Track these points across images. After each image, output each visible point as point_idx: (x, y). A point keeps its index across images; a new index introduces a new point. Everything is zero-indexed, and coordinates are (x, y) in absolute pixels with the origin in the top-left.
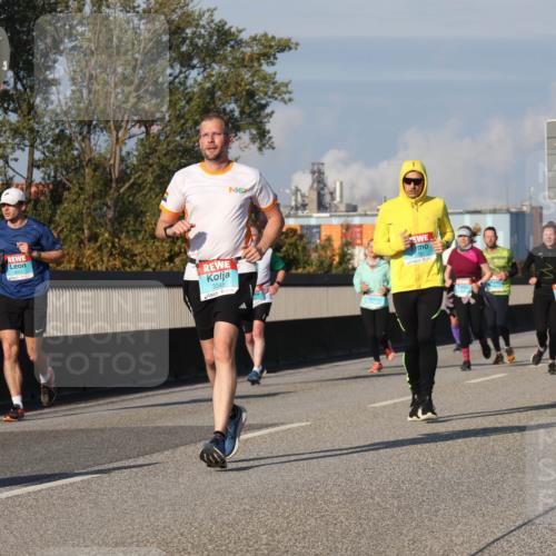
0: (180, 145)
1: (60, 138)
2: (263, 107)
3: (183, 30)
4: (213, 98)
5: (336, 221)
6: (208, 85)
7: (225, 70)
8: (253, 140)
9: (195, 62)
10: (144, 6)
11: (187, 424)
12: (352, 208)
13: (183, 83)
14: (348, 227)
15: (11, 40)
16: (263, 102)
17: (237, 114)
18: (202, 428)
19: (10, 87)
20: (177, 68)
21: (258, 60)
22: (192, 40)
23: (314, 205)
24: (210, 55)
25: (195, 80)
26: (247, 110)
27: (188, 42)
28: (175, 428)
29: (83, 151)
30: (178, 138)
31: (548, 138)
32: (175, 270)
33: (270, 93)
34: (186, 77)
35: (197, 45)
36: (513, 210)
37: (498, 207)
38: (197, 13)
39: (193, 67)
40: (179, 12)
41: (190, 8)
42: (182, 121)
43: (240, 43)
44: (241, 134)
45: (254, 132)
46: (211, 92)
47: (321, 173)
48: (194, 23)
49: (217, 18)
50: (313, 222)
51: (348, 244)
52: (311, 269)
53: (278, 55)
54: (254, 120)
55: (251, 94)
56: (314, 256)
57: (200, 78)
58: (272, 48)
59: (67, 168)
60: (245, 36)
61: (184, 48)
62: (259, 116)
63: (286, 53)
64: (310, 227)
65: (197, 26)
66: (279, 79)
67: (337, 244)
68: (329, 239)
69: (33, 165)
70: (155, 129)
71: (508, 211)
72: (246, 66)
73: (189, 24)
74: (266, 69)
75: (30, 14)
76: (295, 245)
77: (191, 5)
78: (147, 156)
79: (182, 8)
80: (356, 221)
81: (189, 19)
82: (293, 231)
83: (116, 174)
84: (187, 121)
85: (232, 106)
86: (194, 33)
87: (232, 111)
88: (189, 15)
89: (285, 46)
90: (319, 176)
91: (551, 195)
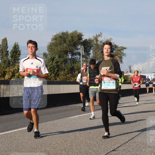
2: (121, 57)
5: (132, 74)
7: (116, 51)
15: (84, 47)
19: (84, 55)
23: (129, 72)
43: (118, 47)
47: (130, 67)
49: (115, 44)
50: (129, 74)
52: (129, 82)
53: (124, 49)
56: (129, 79)
58: (123, 48)
60: (119, 47)
66: (124, 53)
72: (119, 51)
74: (122, 51)
75: (87, 44)
76: (126, 78)
82: (126, 76)
89: (125, 48)
90: (130, 68)
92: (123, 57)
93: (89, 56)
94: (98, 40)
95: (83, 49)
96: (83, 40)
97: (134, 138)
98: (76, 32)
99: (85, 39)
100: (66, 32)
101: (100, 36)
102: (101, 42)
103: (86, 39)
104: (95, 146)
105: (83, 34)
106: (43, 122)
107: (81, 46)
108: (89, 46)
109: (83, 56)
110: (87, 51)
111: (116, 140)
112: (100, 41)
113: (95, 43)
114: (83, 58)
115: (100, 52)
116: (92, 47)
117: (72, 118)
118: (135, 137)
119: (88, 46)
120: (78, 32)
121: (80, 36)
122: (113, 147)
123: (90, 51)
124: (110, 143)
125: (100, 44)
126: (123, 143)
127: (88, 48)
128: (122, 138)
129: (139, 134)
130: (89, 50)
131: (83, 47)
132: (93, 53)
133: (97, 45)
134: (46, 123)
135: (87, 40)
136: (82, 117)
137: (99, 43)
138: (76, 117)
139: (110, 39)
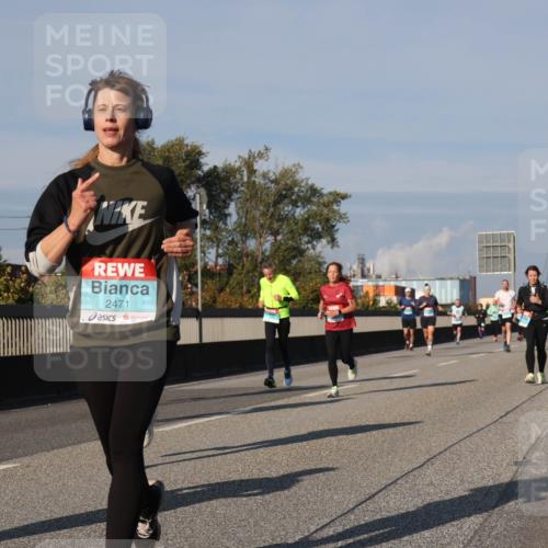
0: (292, 246)
1: (231, 242)
2: (333, 226)
3: (293, 189)
4: (309, 222)
5: (371, 284)
6: (306, 216)
7: (314, 208)
8: (328, 242)
9: (299, 204)
10: (274, 177)
12: (379, 277)
13: (293, 215)
14: (377, 287)
15: (208, 194)
16: (334, 224)
17: (320, 230)
19: (207, 217)
20: (290, 207)
21: (332, 203)
22: (297, 193)
23: (360, 275)
24: (307, 201)
25: (300, 214)
26: (326, 228)
27: (295, 194)
29: (243, 249)
30: (291, 242)
31: (479, 242)
33: (337, 219)
34: (295, 212)
35: (300, 196)
36: (461, 278)
37: (453, 277)
38: (300, 180)
39: (298, 207)
40: (291, 179)
41: (297, 178)
42: (293, 234)
43: (322, 195)
44: (322, 240)
45: (329, 239)
46: (307, 219)
47: (363, 259)
49: (310, 182)
50: (359, 284)
51: (377, 295)
53: (342, 201)
54: (329, 233)
55: (328, 220)
57: (302, 212)
58: (339, 197)
59: (235, 257)
60: (325, 192)
61: (293, 198)
62: (331, 231)
63: (346, 201)
64: (357, 287)
65: (300, 186)
66: (342, 212)
67: (371, 295)
68: (367, 293)
69: (218, 256)
70: (279, 238)
71: (458, 279)
72: (325, 206)
73: (296, 185)
74: (335, 207)
75: (217, 181)
77: (297, 176)
78: (276, 251)
79: (293, 177)
80: (381, 283)
81: (296, 183)
83: (259, 260)
84: (295, 233)
85: (318, 226)
86: (298, 190)
87: (318, 229)
88: (296, 181)
89: (344, 197)
90: (362, 261)
91: (480, 271)
92: (339, 226)
93: (226, 224)
94: (255, 171)
95: (205, 199)
96: (206, 168)
97: (374, 495)
98: (180, 142)
99: (211, 166)
100: (148, 144)
101: (261, 155)
102: (265, 176)
103: (215, 167)
104: (243, 523)
105: (204, 151)
106: (65, 446)
107: (198, 187)
108: (225, 188)
109: (204, 222)
110: (217, 206)
111: (315, 503)
112: (261, 171)
113: (245, 179)
114: (205, 229)
115: (261, 208)
116: (236, 191)
117: (167, 432)
118: (380, 491)
119: (223, 191)
120: (186, 142)
121: (193, 157)
122: (303, 527)
123: (227, 207)
124: (294, 515)
125: (262, 182)
126: (339, 513)
127: (222, 196)
128: (335, 497)
129: (389, 485)
130: (224, 201)
131: (203, 191)
132: (238, 214)
133: (251, 185)
134: (77, 449)
135: (220, 170)
136: (201, 427)
137: (258, 180)
138: (180, 428)
139: (294, 166)
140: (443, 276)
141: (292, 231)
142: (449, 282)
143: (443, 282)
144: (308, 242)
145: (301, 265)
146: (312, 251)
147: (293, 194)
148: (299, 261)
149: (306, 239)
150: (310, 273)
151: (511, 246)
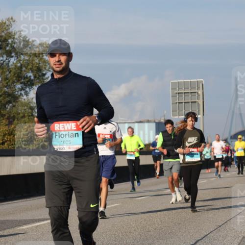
0: (6, 92)
2: (44, 75)
3: (7, 40)
4: (21, 71)
6: (19, 65)
7: (26, 58)
9: (13, 54)
11: (10, 219)
13: (8, 64)
16: (44, 72)
17: (32, 78)
18: (17, 220)
20: (5, 57)
21: (42, 54)
22: (11, 45)
25: (13, 63)
26: (37, 76)
27: (9, 45)
28: (4, 220)
30: (6, 88)
31: (172, 89)
32: (4, 148)
33: (47, 68)
34: (9, 61)
35: (14, 47)
36: (157, 121)
37: (150, 120)
38: (13, 32)
39: (12, 57)
40: (5, 32)
41: (10, 30)
42: (7, 81)
44: (34, 87)
46: (20, 68)
48: (12, 37)
54: (40, 80)
55: (39, 69)
57: (15, 62)
61: (8, 48)
62: (43, 79)
65: (14, 38)
71: (155, 122)
72: (36, 57)
73: (10, 37)
77: (11, 29)
79: (7, 30)
81: (10, 35)
84: (10, 80)
85: (30, 74)
86: (12, 42)
87: (30, 77)
88: (10, 33)
91: (173, 115)
139: (8, 20)
140: (141, 120)
141: (6, 79)
142: (146, 125)
143: (141, 124)
144: (22, 89)
145: (14, 110)
146: (25, 97)
147: (7, 45)
148: (14, 106)
149: (19, 86)
150: (24, 117)
151: (200, 92)
